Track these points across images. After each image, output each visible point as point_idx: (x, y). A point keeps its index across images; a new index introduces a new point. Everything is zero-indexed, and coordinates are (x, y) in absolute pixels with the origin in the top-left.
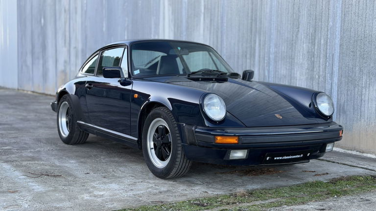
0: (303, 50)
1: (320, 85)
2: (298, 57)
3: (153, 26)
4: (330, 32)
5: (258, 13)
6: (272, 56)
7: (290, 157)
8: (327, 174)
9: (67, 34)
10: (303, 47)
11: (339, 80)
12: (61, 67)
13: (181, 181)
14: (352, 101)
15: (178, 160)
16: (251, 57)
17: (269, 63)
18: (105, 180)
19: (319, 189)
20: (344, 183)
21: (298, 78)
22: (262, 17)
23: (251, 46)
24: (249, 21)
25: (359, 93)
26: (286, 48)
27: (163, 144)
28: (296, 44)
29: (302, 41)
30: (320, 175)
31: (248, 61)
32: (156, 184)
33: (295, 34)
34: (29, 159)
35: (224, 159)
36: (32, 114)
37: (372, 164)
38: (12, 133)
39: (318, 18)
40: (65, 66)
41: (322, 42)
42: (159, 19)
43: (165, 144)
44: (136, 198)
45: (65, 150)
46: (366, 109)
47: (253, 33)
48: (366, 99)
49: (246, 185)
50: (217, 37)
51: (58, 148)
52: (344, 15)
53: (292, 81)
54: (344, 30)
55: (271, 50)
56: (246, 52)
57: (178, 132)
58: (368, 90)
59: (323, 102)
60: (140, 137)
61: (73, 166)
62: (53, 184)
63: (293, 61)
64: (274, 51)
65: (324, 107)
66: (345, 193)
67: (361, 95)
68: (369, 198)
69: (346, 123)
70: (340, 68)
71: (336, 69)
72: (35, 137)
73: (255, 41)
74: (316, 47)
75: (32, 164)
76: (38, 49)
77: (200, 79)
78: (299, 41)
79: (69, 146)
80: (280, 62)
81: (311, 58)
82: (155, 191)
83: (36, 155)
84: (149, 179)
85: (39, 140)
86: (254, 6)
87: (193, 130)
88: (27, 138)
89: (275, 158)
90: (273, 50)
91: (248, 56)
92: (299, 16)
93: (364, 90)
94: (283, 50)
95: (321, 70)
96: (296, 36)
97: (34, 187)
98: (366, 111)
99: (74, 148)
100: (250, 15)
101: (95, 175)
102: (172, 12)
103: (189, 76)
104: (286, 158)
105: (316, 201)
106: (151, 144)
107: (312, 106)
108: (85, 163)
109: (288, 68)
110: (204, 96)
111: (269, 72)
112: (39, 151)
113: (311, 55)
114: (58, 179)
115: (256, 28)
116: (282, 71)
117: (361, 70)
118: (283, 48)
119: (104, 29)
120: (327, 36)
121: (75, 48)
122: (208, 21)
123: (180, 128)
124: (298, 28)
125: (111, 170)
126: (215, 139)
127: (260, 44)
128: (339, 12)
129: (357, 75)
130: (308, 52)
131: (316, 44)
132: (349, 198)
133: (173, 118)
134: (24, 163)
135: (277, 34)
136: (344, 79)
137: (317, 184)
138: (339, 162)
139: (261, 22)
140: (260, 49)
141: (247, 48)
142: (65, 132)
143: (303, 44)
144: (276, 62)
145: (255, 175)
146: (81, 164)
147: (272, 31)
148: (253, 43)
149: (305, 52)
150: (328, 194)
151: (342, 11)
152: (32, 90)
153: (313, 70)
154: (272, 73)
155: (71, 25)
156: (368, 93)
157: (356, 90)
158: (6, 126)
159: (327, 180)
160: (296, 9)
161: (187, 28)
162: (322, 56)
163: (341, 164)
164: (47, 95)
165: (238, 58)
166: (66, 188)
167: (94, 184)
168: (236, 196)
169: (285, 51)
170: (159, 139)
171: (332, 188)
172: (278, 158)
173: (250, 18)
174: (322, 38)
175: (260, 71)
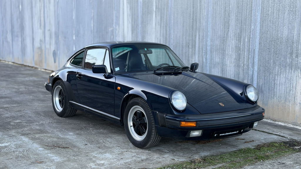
0: (232, 45)
1: (245, 71)
2: (229, 50)
3: (114, 18)
4: (252, 33)
5: (198, 16)
6: (209, 48)
7: (230, 133)
8: (253, 141)
9: (42, 19)
10: (232, 43)
11: (259, 68)
12: (37, 44)
13: (154, 150)
14: (268, 84)
15: (153, 136)
16: (192, 47)
17: (206, 53)
18: (100, 150)
19: (249, 155)
20: (266, 149)
21: (228, 65)
22: (201, 18)
23: (193, 39)
24: (191, 20)
25: (273, 78)
26: (219, 42)
27: (140, 124)
28: (227, 40)
29: (232, 38)
30: (248, 142)
31: (190, 50)
32: (137, 153)
33: (226, 32)
34: (39, 132)
35: (186, 137)
36: (22, 87)
37: (283, 131)
38: (15, 107)
39: (243, 22)
40: (41, 44)
41: (246, 40)
42: (119, 13)
43: (142, 124)
44: (127, 165)
45: (61, 123)
46: (278, 90)
47: (194, 30)
48: (278, 83)
49: (200, 152)
50: (166, 31)
51: (55, 121)
52: (263, 21)
53: (224, 67)
54: (262, 32)
55: (208, 43)
56: (189, 43)
57: (152, 117)
58: (279, 77)
59: (251, 91)
60: (122, 118)
61: (73, 138)
62: (65, 155)
63: (224, 52)
64: (210, 45)
65: (251, 95)
66: (267, 157)
67: (274, 80)
68: (284, 162)
69: (263, 100)
70: (259, 60)
71: (256, 60)
72: (34, 111)
73: (196, 36)
74: (242, 44)
75: (42, 136)
76: (17, 29)
77: (163, 74)
78: (229, 38)
79: (63, 118)
80: (215, 52)
81: (238, 51)
82: (138, 159)
83: (42, 128)
84: (131, 148)
85: (38, 113)
86: (195, 9)
87: (164, 117)
88: (29, 112)
89: (220, 135)
90: (209, 43)
91: (190, 46)
92: (229, 20)
93: (276, 77)
94: (217, 44)
95: (246, 60)
96: (227, 35)
97: (53, 158)
98: (278, 92)
99: (68, 121)
100: (191, 16)
101: (92, 146)
102: (130, 9)
103: (155, 72)
104: (227, 134)
105: (249, 165)
106: (130, 123)
107: (243, 95)
108: (80, 135)
109: (221, 57)
110: (171, 92)
111: (206, 59)
112: (42, 124)
113: (238, 49)
114: (67, 150)
115: (197, 26)
116: (216, 60)
117: (274, 63)
118: (217, 42)
119: (74, 17)
120: (250, 36)
121: (49, 30)
122: (159, 18)
123: (154, 115)
124: (229, 28)
125: (101, 141)
126: (180, 124)
127: (199, 38)
128: (259, 19)
129: (271, 66)
130: (236, 47)
131: (242, 41)
132: (271, 162)
133: (148, 107)
134: (37, 136)
135: (213, 32)
136: (262, 68)
137: (248, 151)
138: (260, 130)
139: (200, 22)
140: (199, 42)
141: (189, 40)
142: (59, 108)
143: (232, 41)
144: (212, 52)
145: (204, 143)
146: (78, 136)
147: (209, 29)
148: (194, 37)
149: (234, 46)
150: (256, 159)
151: (261, 19)
152: (13, 61)
153: (239, 60)
154: (209, 61)
155: (46, 12)
156: (279, 79)
157: (271, 76)
158: (7, 99)
159: (253, 146)
160: (227, 14)
161: (142, 22)
162: (246, 50)
163: (261, 131)
164: (25, 66)
165: (183, 47)
166: (76, 158)
167: (94, 154)
168: (194, 162)
169: (219, 45)
170: (138, 120)
171: (258, 153)
172: (222, 135)
173: (191, 18)
174: (246, 37)
175: (200, 58)
